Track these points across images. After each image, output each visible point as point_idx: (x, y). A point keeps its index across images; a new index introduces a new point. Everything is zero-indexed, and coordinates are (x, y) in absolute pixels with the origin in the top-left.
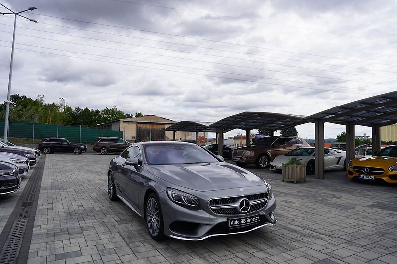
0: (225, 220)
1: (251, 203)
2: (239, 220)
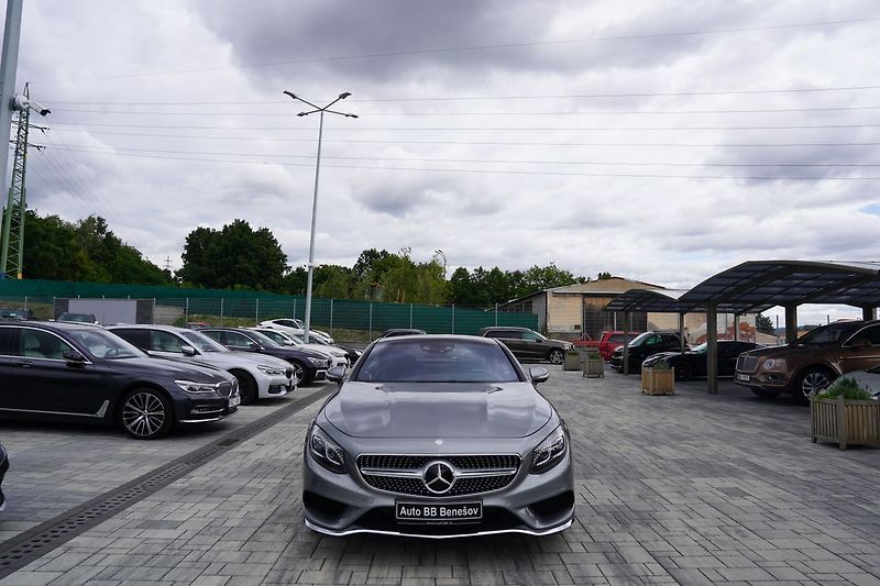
2: (422, 508)
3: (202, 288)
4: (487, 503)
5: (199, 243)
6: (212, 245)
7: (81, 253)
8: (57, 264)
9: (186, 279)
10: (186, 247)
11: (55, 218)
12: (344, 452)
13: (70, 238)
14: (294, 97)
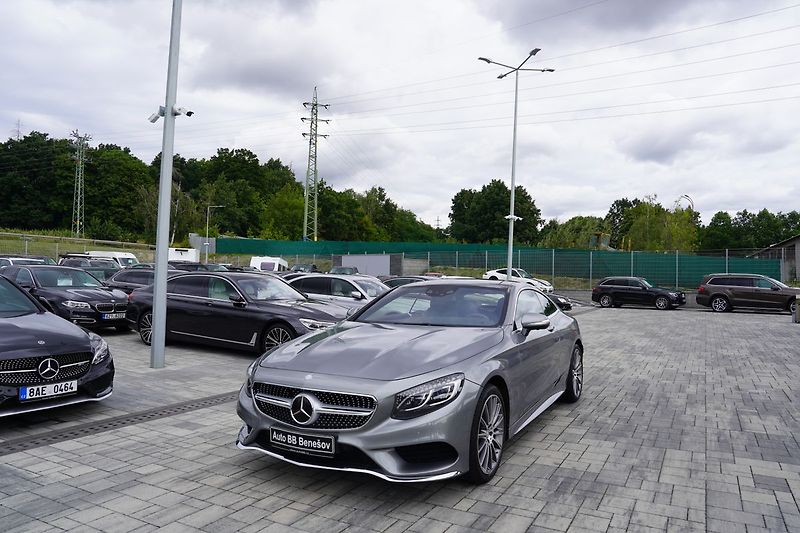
0: (268, 426)
3: (465, 243)
5: (464, 202)
6: (473, 204)
7: (366, 218)
8: (348, 228)
9: (453, 235)
10: (453, 208)
11: (351, 190)
13: (357, 206)
14: (489, 62)
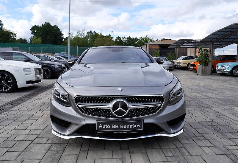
0: (93, 122)
1: (131, 106)
2: (110, 124)
4: (146, 121)
12: (68, 95)
